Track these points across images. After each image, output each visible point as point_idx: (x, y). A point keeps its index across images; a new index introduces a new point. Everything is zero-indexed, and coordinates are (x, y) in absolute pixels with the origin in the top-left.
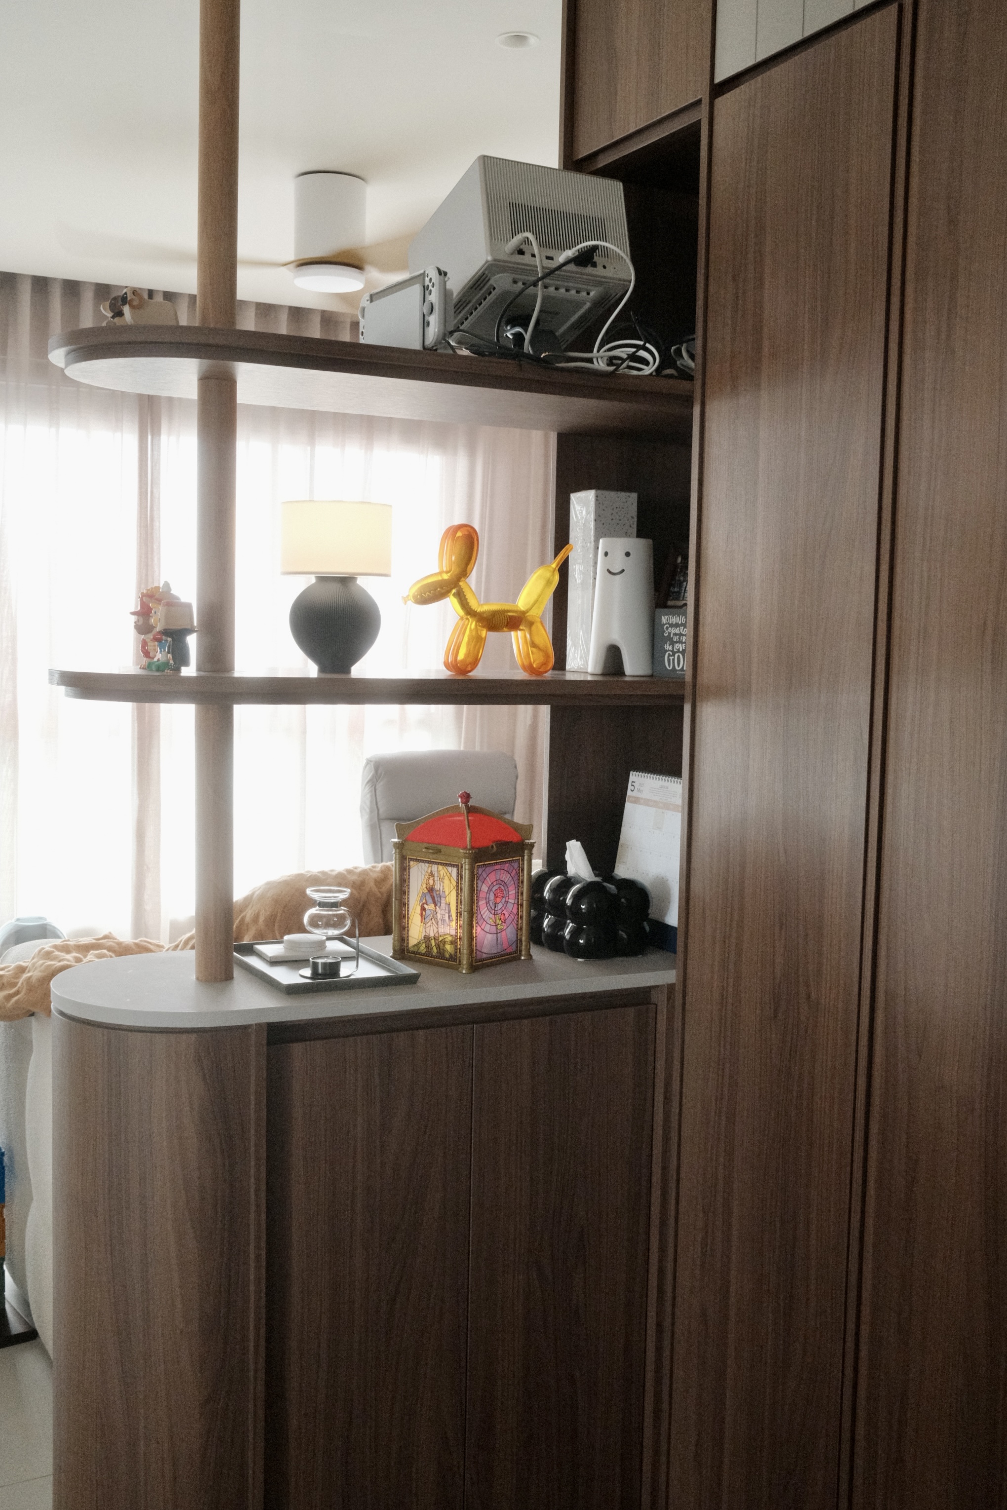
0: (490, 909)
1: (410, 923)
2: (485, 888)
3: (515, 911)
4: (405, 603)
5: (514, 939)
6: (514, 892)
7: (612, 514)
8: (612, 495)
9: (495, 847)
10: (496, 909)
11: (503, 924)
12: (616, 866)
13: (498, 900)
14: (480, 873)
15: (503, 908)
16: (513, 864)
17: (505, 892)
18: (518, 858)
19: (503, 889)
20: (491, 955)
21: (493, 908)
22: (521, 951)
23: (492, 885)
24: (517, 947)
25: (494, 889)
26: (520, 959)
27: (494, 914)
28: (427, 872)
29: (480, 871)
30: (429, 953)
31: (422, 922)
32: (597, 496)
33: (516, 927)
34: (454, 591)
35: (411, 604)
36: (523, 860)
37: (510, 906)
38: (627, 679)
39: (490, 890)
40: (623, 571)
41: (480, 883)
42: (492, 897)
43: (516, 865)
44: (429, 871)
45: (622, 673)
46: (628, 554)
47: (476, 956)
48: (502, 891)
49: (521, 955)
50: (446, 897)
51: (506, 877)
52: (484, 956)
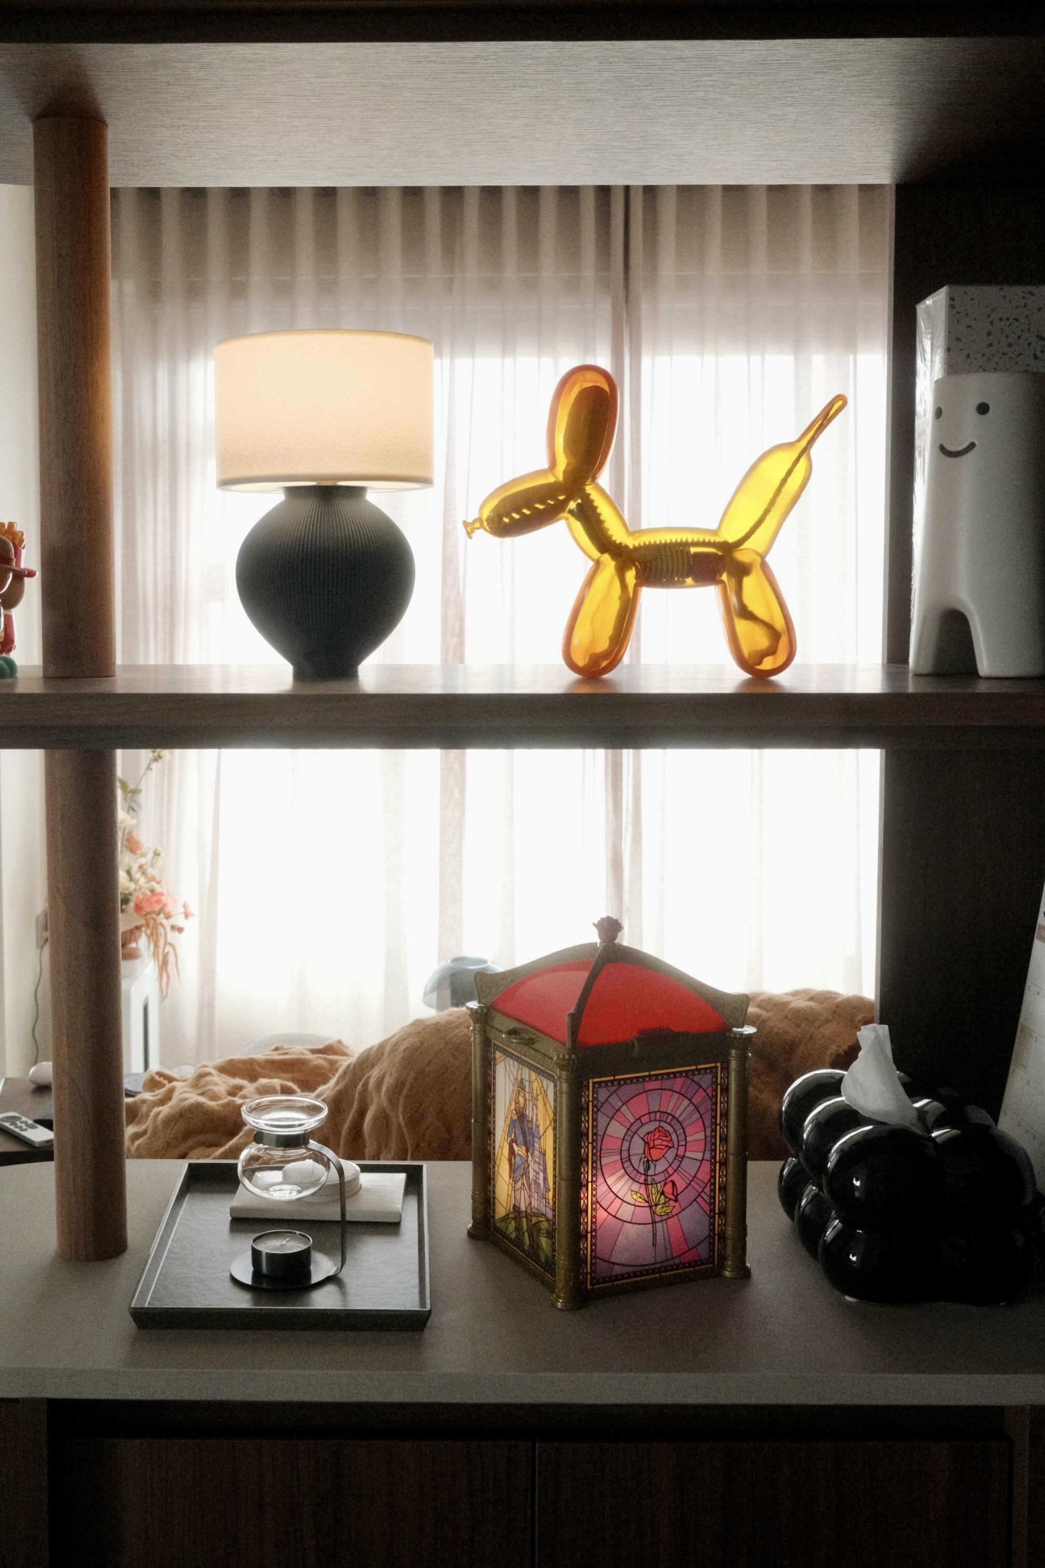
0: (634, 1174)
1: (496, 1173)
2: (616, 1129)
3: (704, 1175)
4: (469, 535)
5: (705, 1233)
6: (701, 1136)
7: (989, 334)
8: (990, 294)
9: (636, 1045)
10: (651, 1172)
11: (672, 1203)
12: (1011, 1071)
13: (655, 1153)
14: (602, 1098)
15: (671, 1171)
16: (696, 1078)
17: (674, 1137)
18: (713, 1065)
19: (671, 1130)
20: (637, 1269)
21: (642, 1170)
22: (723, 1258)
23: (638, 1123)
24: (712, 1250)
25: (642, 1132)
26: (720, 1275)
27: (646, 1184)
28: (516, 1079)
29: (603, 1094)
30: (518, 1242)
31: (510, 1178)
32: (952, 299)
33: (707, 1208)
34: (572, 505)
35: (483, 537)
36: (726, 1069)
37: (690, 1167)
38: (982, 688)
39: (630, 1132)
40: (972, 446)
41: (602, 1120)
42: (638, 1146)
43: (706, 1080)
44: (519, 1078)
45: (972, 673)
46: (983, 409)
47: (592, 1272)
48: (667, 1134)
49: (722, 1265)
50: (540, 1138)
51: (681, 1108)
52: (618, 1270)
